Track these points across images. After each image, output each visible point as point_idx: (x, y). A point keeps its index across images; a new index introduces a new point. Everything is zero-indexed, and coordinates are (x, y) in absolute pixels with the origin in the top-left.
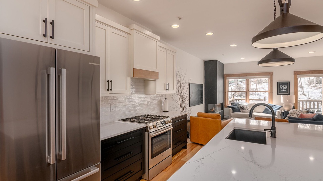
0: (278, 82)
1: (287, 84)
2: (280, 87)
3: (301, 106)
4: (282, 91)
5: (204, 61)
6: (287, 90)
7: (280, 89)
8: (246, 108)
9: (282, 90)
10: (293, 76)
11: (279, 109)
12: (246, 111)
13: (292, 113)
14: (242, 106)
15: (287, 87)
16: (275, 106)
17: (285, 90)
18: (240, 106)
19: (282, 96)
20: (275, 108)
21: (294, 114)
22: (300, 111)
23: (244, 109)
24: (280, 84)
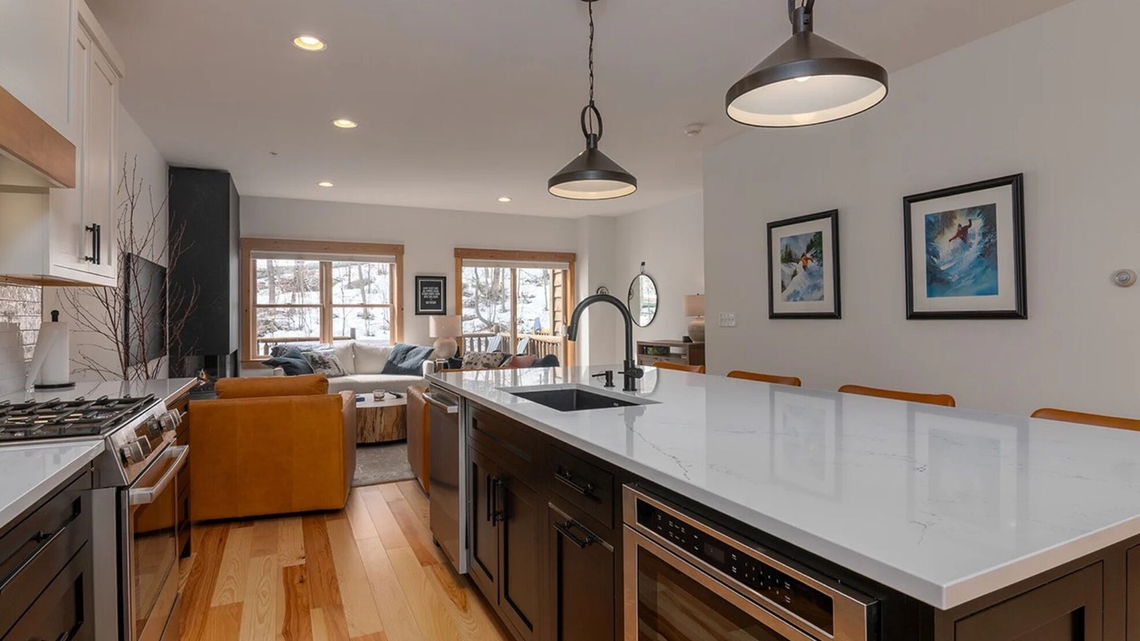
0: (417, 277)
1: (438, 285)
2: (422, 291)
3: (468, 344)
4: (427, 303)
5: (167, 163)
6: (438, 300)
7: (422, 296)
8: (331, 362)
9: (428, 300)
10: (453, 260)
11: (426, 357)
12: (333, 374)
13: (471, 363)
14: (320, 357)
15: (440, 291)
16: (415, 347)
17: (434, 300)
18: (312, 356)
19: (431, 317)
20: (417, 354)
21: (476, 364)
22: (488, 356)
23: (325, 367)
24: (424, 282)
